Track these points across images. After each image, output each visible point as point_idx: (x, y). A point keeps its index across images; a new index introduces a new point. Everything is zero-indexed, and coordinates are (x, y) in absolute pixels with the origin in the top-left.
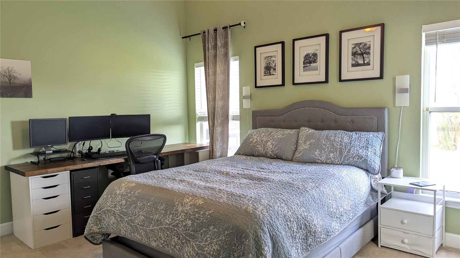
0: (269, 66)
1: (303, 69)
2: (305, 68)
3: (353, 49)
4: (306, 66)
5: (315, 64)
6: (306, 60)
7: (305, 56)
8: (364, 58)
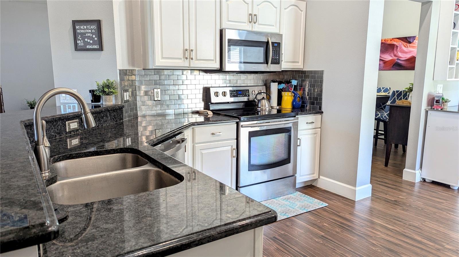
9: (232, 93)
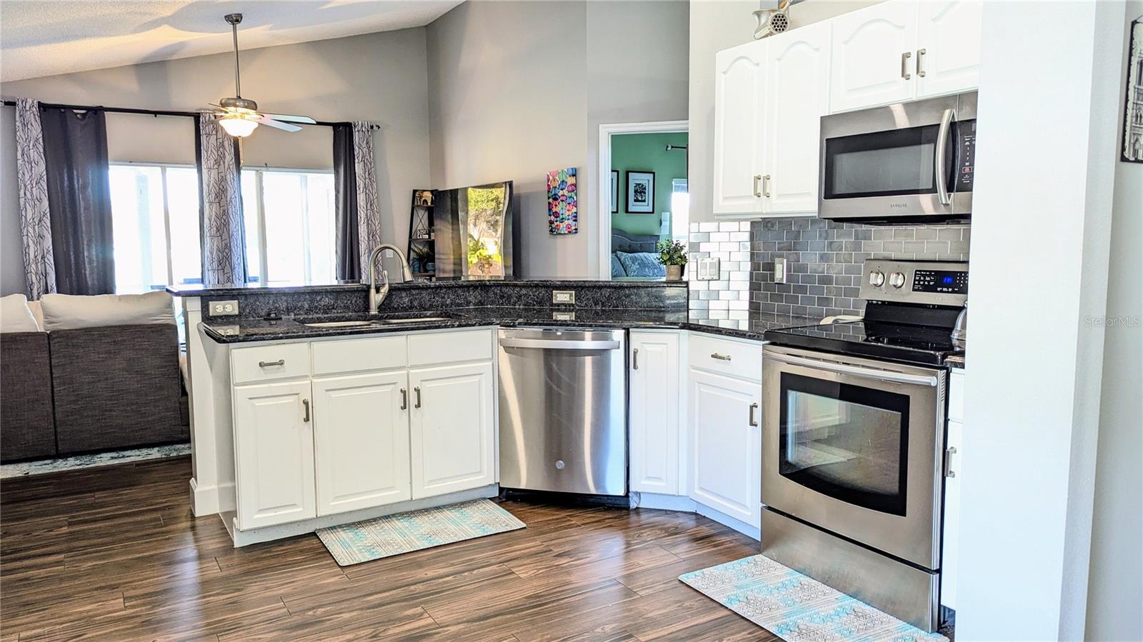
9: (922, 278)
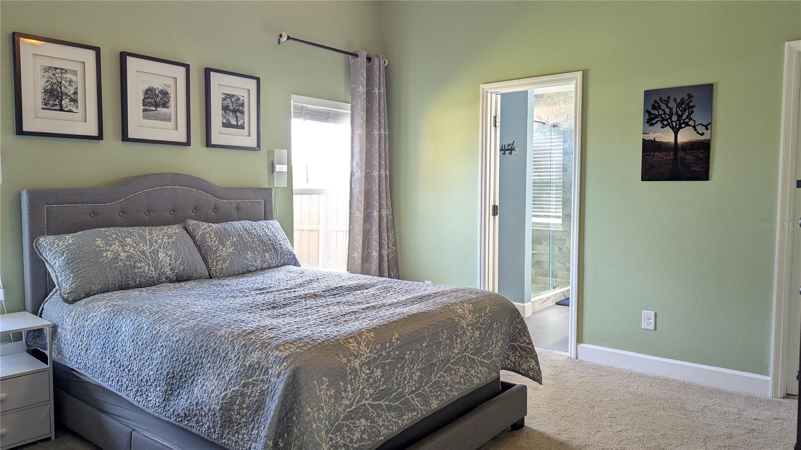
0: (59, 90)
1: (143, 114)
2: (147, 113)
3: (223, 101)
4: (149, 110)
5: (165, 110)
6: (148, 98)
7: (146, 91)
8: (237, 118)
